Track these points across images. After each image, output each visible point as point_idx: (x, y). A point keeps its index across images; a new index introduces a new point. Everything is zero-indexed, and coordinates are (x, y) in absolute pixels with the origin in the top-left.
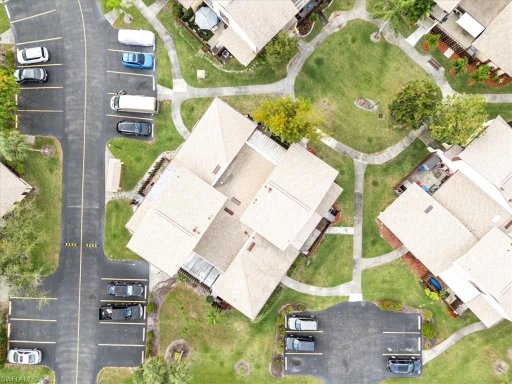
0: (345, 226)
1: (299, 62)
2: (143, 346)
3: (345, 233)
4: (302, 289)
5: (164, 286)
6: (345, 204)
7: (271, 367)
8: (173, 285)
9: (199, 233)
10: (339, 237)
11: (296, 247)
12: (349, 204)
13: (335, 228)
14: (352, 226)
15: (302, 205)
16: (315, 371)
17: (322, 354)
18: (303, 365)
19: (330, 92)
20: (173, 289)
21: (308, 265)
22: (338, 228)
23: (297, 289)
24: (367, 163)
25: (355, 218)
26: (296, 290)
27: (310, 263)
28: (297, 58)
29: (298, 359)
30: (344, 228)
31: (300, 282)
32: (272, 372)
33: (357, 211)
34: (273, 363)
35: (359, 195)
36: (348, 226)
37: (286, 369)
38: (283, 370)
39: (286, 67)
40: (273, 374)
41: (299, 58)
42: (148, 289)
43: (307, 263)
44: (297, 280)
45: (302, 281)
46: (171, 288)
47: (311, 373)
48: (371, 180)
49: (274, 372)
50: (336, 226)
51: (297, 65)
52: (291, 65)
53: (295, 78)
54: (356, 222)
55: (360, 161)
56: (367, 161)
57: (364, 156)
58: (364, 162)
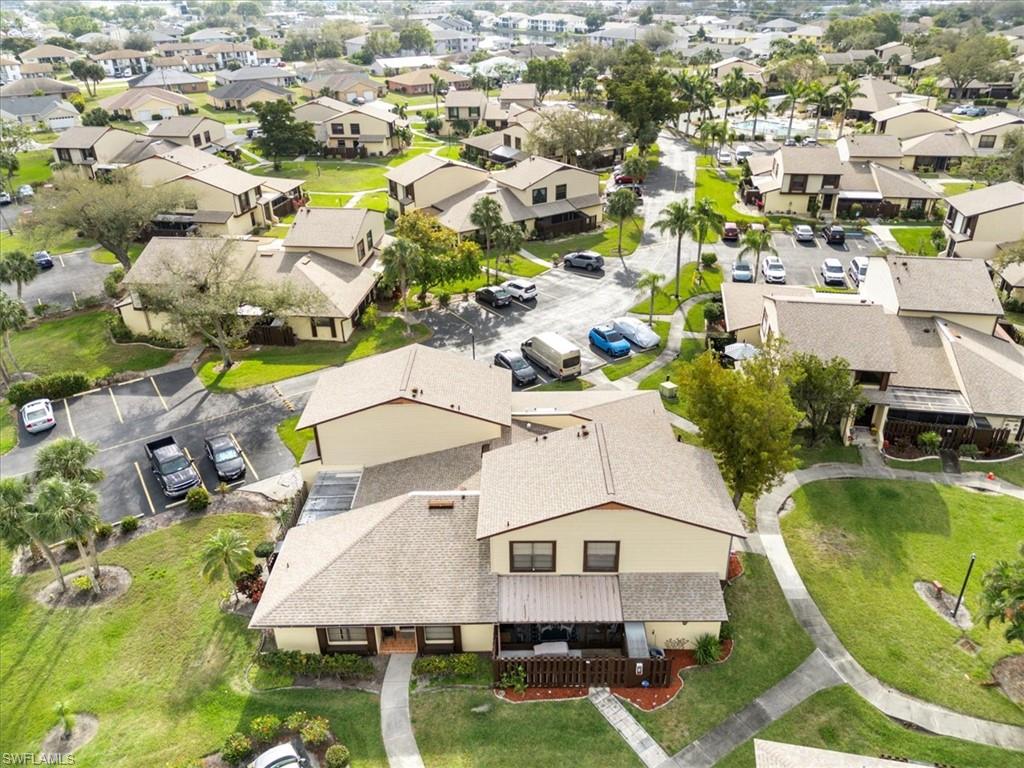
0: (652, 734)
3: (634, 744)
4: (396, 736)
6: (705, 698)
10: (609, 737)
11: (504, 605)
12: (714, 708)
13: (624, 714)
14: (670, 751)
15: (609, 482)
21: (474, 709)
22: (631, 719)
23: (389, 725)
25: (696, 743)
26: (384, 725)
27: (483, 714)
30: (644, 735)
31: (413, 721)
33: (719, 739)
35: (758, 715)
36: (659, 741)
43: (476, 706)
44: (413, 712)
45: (418, 725)
48: (823, 718)
50: (630, 711)
54: (689, 756)
55: (833, 664)
56: (851, 678)
57: (851, 664)
58: (841, 675)
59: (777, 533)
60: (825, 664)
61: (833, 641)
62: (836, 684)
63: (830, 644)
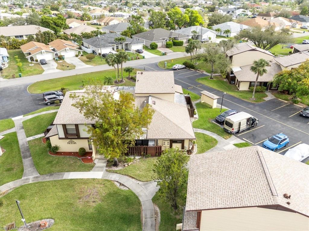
1: (149, 220)
9: (139, 73)
19: (92, 213)
24: (22, 178)
28: (154, 223)
35: (27, 157)
39: (160, 209)
41: (152, 225)
51: (148, 216)
52: (156, 213)
53: (142, 203)
55: (31, 177)
56: (23, 180)
57: (28, 182)
58: (25, 178)
59: (102, 177)
60: (32, 175)
61: (40, 180)
62: (23, 175)
63: (39, 179)
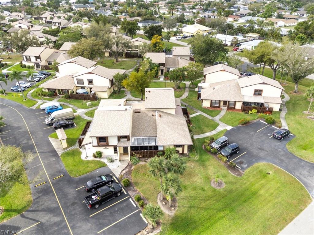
2: (137, 210)
4: (203, 136)
5: (126, 171)
7: (232, 172)
8: (132, 168)
10: (196, 117)
16: (254, 160)
17: (246, 152)
18: (245, 161)
20: (133, 170)
22: (192, 115)
23: (201, 137)
27: (195, 128)
29: (239, 160)
30: (195, 114)
31: (199, 134)
32: (235, 174)
33: (193, 109)
34: (229, 170)
35: (188, 106)
37: (240, 168)
38: (240, 170)
40: (237, 175)
42: (116, 178)
43: (193, 128)
44: (197, 135)
46: (132, 170)
47: (254, 162)
48: (187, 102)
49: (236, 173)
54: (197, 111)
